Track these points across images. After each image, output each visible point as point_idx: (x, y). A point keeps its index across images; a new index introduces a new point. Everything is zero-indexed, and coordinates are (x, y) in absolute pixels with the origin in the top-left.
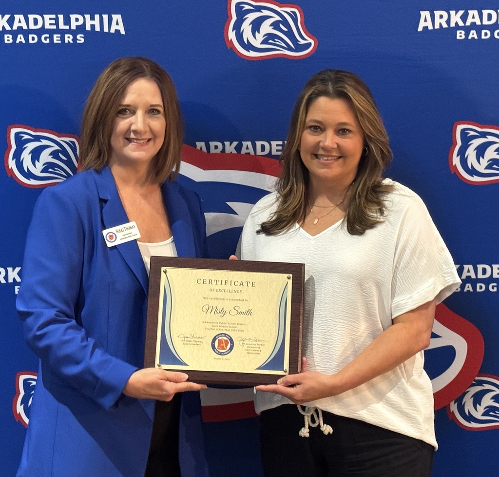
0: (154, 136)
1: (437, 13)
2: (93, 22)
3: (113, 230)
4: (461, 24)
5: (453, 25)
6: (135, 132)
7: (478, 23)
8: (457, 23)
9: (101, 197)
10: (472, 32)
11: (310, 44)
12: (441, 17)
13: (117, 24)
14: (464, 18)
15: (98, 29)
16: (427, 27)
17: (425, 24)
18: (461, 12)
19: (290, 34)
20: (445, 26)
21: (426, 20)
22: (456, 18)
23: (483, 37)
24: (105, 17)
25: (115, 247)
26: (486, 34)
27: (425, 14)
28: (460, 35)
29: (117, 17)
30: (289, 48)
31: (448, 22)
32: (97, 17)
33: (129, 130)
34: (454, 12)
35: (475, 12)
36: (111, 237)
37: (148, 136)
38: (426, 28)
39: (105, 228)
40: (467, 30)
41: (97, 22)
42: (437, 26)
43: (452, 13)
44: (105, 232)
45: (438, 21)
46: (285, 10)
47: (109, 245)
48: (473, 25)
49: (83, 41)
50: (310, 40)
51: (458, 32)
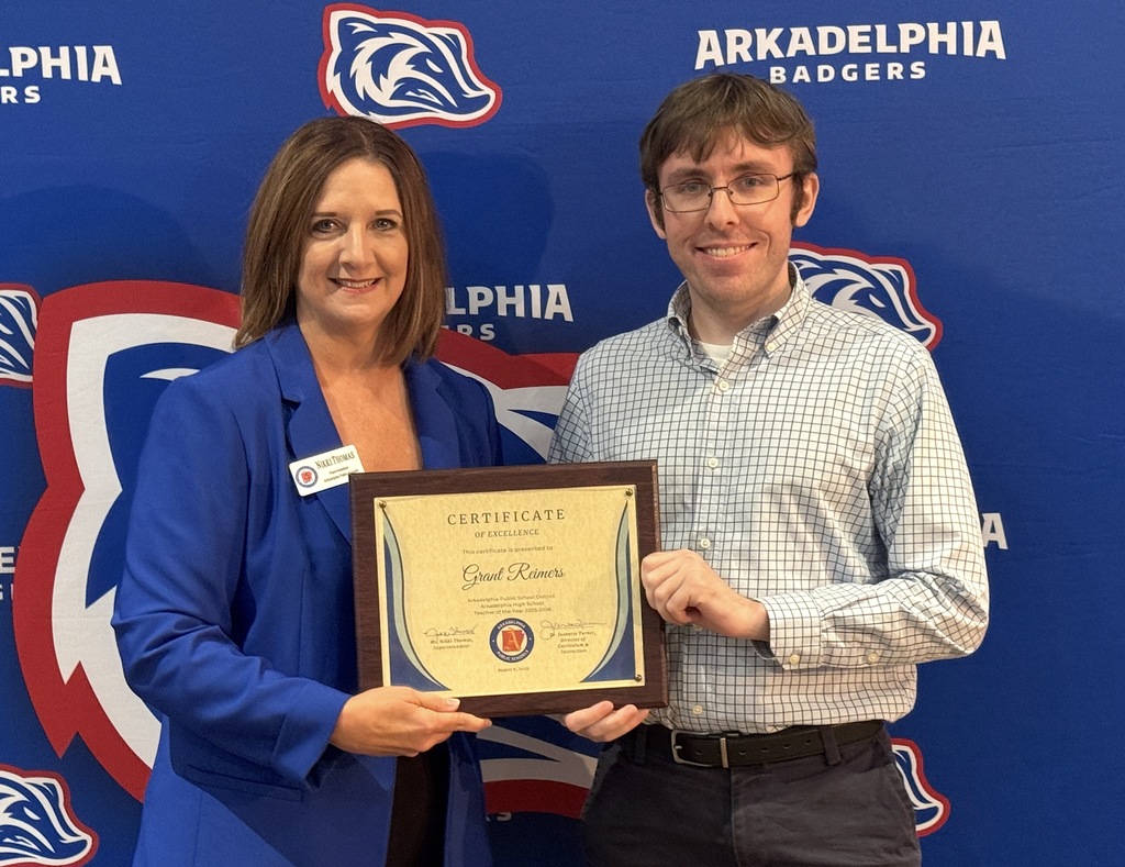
0: (386, 272)
1: (731, 34)
2: (56, 62)
3: (310, 462)
4: (778, 54)
5: (762, 56)
6: (348, 266)
7: (811, 51)
8: (769, 53)
9: (286, 397)
10: (799, 68)
11: (486, 98)
12: (739, 41)
13: (105, 65)
14: (783, 42)
15: (66, 74)
16: (713, 61)
17: (709, 56)
18: (777, 32)
19: (447, 78)
20: (747, 58)
21: (709, 48)
22: (767, 42)
23: (821, 79)
24: (81, 51)
25: (314, 496)
26: (826, 73)
27: (708, 36)
28: (777, 75)
29: (104, 52)
30: (447, 107)
31: (753, 50)
32: (64, 51)
33: (335, 264)
34: (763, 31)
35: (805, 31)
36: (307, 477)
37: (373, 273)
38: (710, 63)
39: (294, 458)
40: (790, 65)
41: (64, 61)
42: (732, 60)
43: (761, 32)
44: (294, 467)
45: (732, 49)
46: (437, 33)
47: (303, 492)
48: (801, 57)
49: (37, 98)
50: (487, 91)
51: (773, 70)
